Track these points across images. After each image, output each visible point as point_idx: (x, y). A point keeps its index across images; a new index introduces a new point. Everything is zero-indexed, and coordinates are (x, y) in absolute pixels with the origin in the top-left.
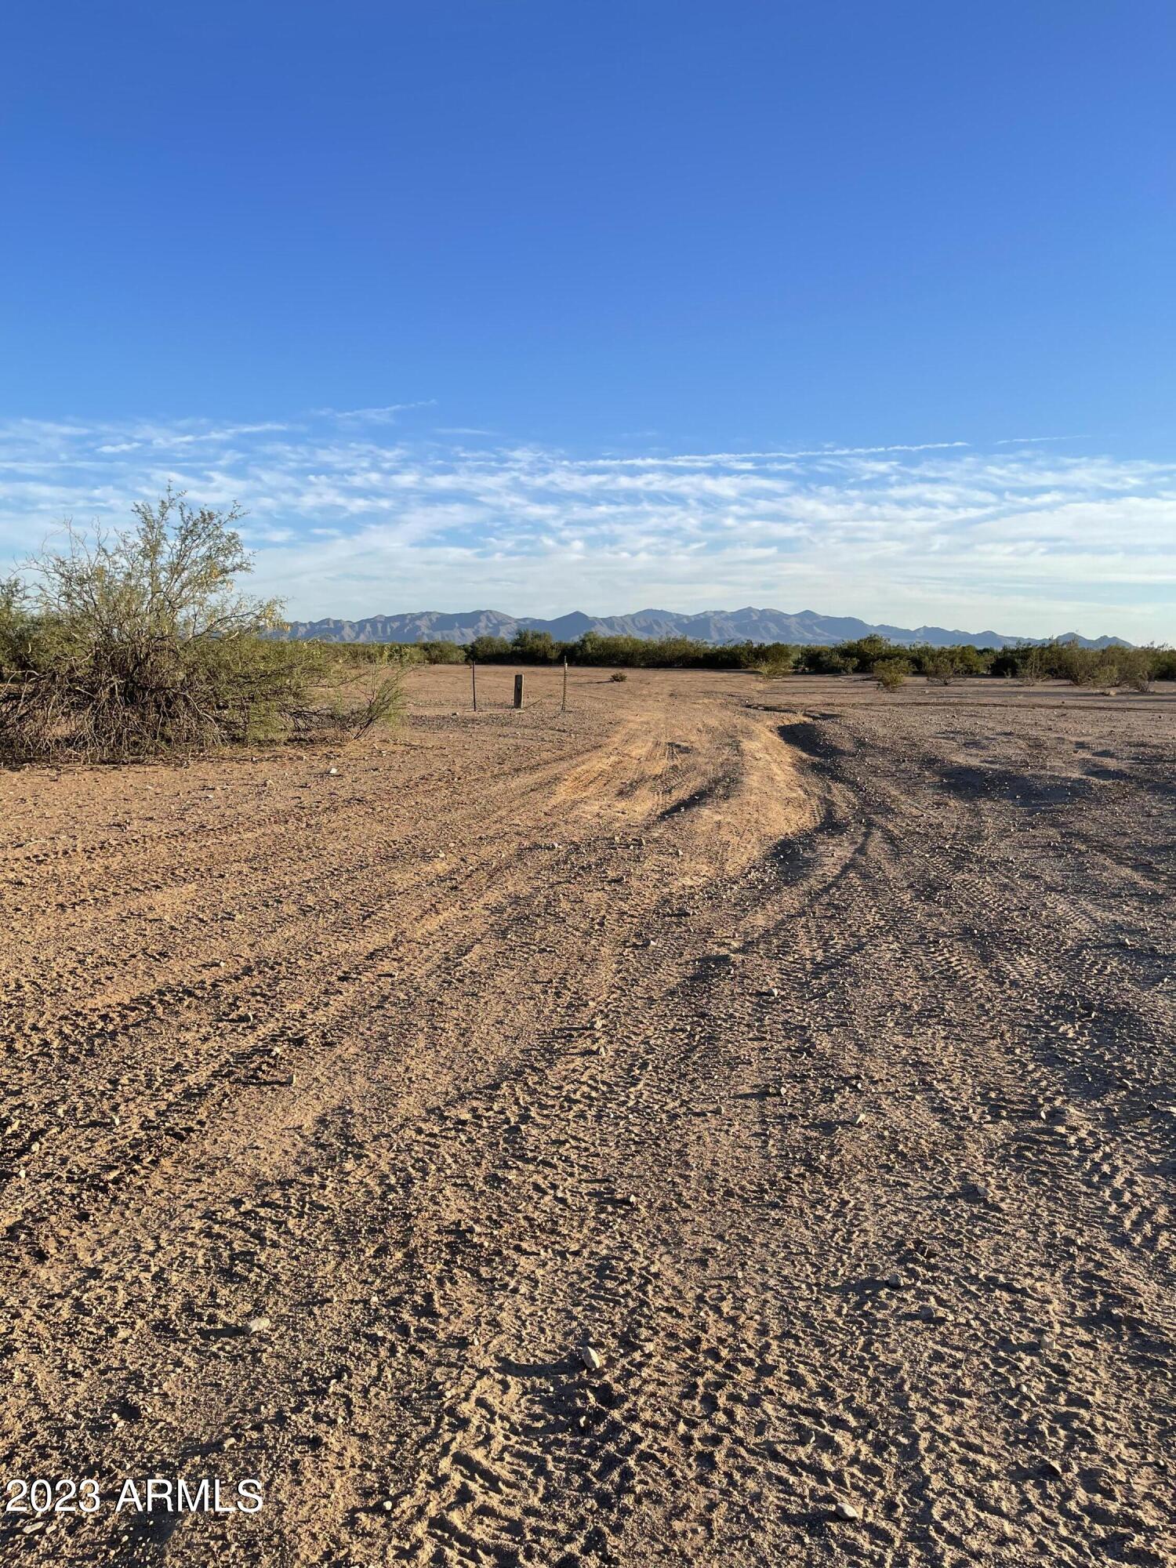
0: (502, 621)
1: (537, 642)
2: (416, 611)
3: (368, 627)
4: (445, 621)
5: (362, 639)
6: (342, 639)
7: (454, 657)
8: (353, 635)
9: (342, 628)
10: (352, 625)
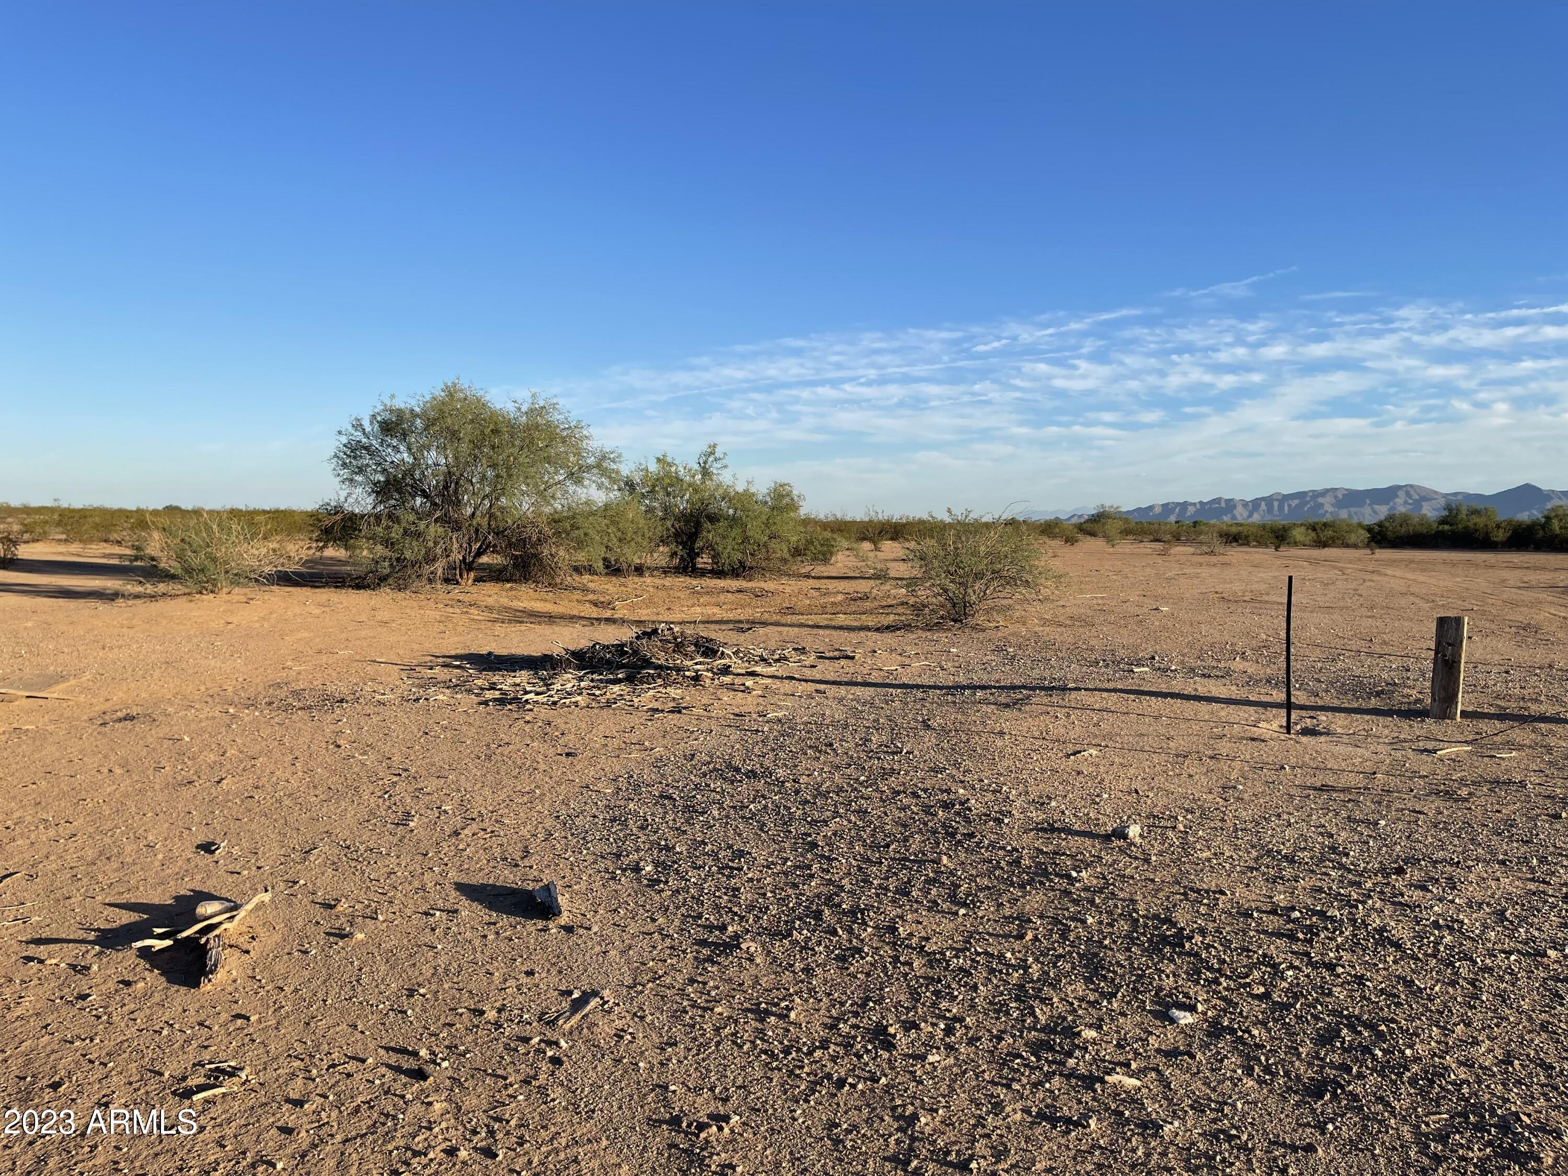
0: (1426, 496)
1: (1475, 519)
2: (1319, 487)
3: (1263, 506)
4: (1353, 498)
5: (1256, 518)
6: (1234, 517)
7: (1353, 538)
8: (1246, 514)
9: (1235, 507)
10: (1245, 504)
